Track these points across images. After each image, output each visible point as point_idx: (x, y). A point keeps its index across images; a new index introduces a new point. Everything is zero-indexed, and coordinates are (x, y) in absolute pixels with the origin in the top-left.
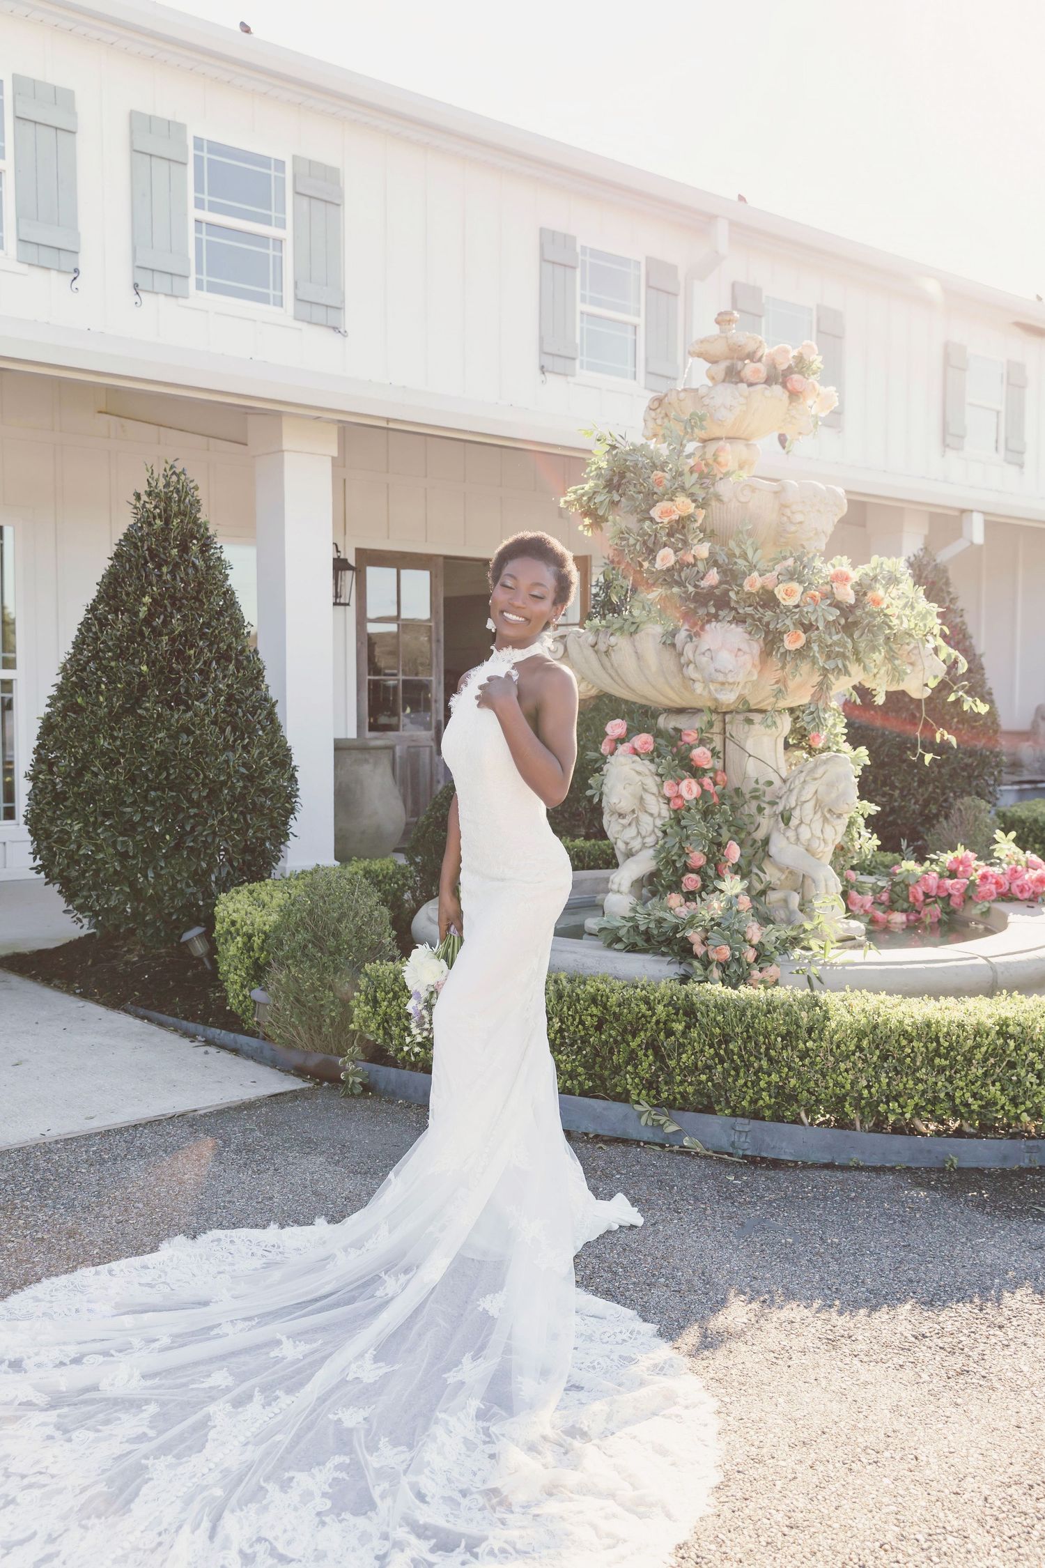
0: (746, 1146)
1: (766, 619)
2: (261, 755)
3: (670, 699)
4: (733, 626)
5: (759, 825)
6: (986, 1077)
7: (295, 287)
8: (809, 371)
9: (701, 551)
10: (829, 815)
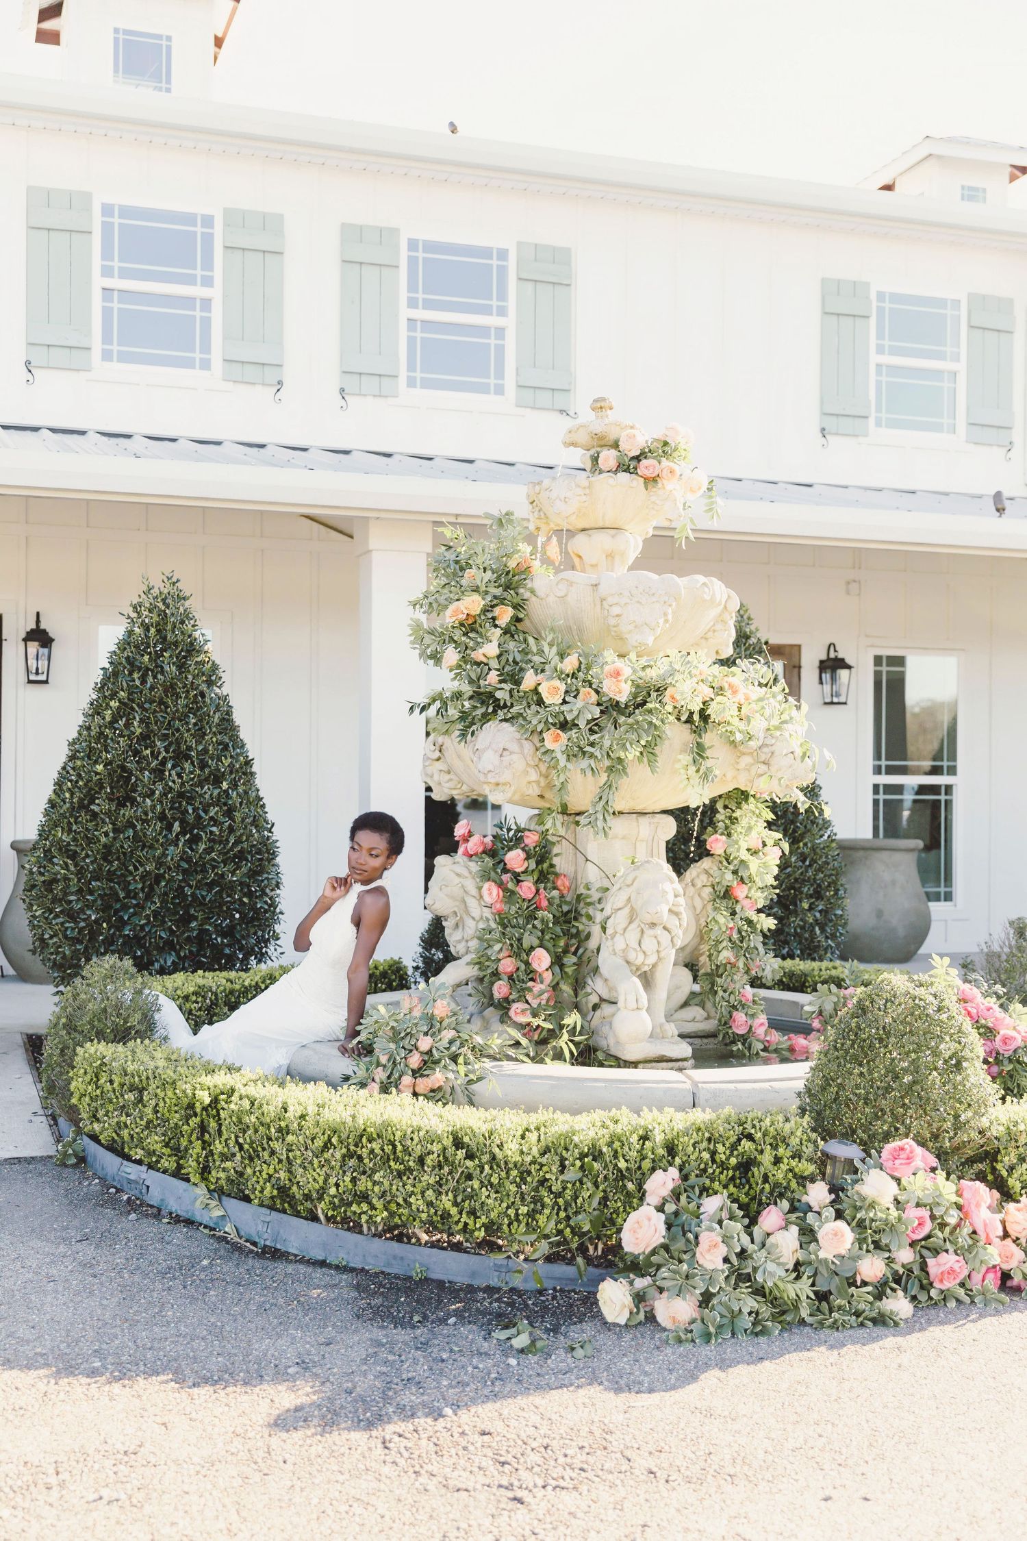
0: (266, 1236)
1: (530, 718)
2: (209, 850)
4: (506, 725)
5: (591, 935)
6: (441, 1186)
7: (517, 374)
8: (675, 454)
9: (491, 649)
10: (642, 925)
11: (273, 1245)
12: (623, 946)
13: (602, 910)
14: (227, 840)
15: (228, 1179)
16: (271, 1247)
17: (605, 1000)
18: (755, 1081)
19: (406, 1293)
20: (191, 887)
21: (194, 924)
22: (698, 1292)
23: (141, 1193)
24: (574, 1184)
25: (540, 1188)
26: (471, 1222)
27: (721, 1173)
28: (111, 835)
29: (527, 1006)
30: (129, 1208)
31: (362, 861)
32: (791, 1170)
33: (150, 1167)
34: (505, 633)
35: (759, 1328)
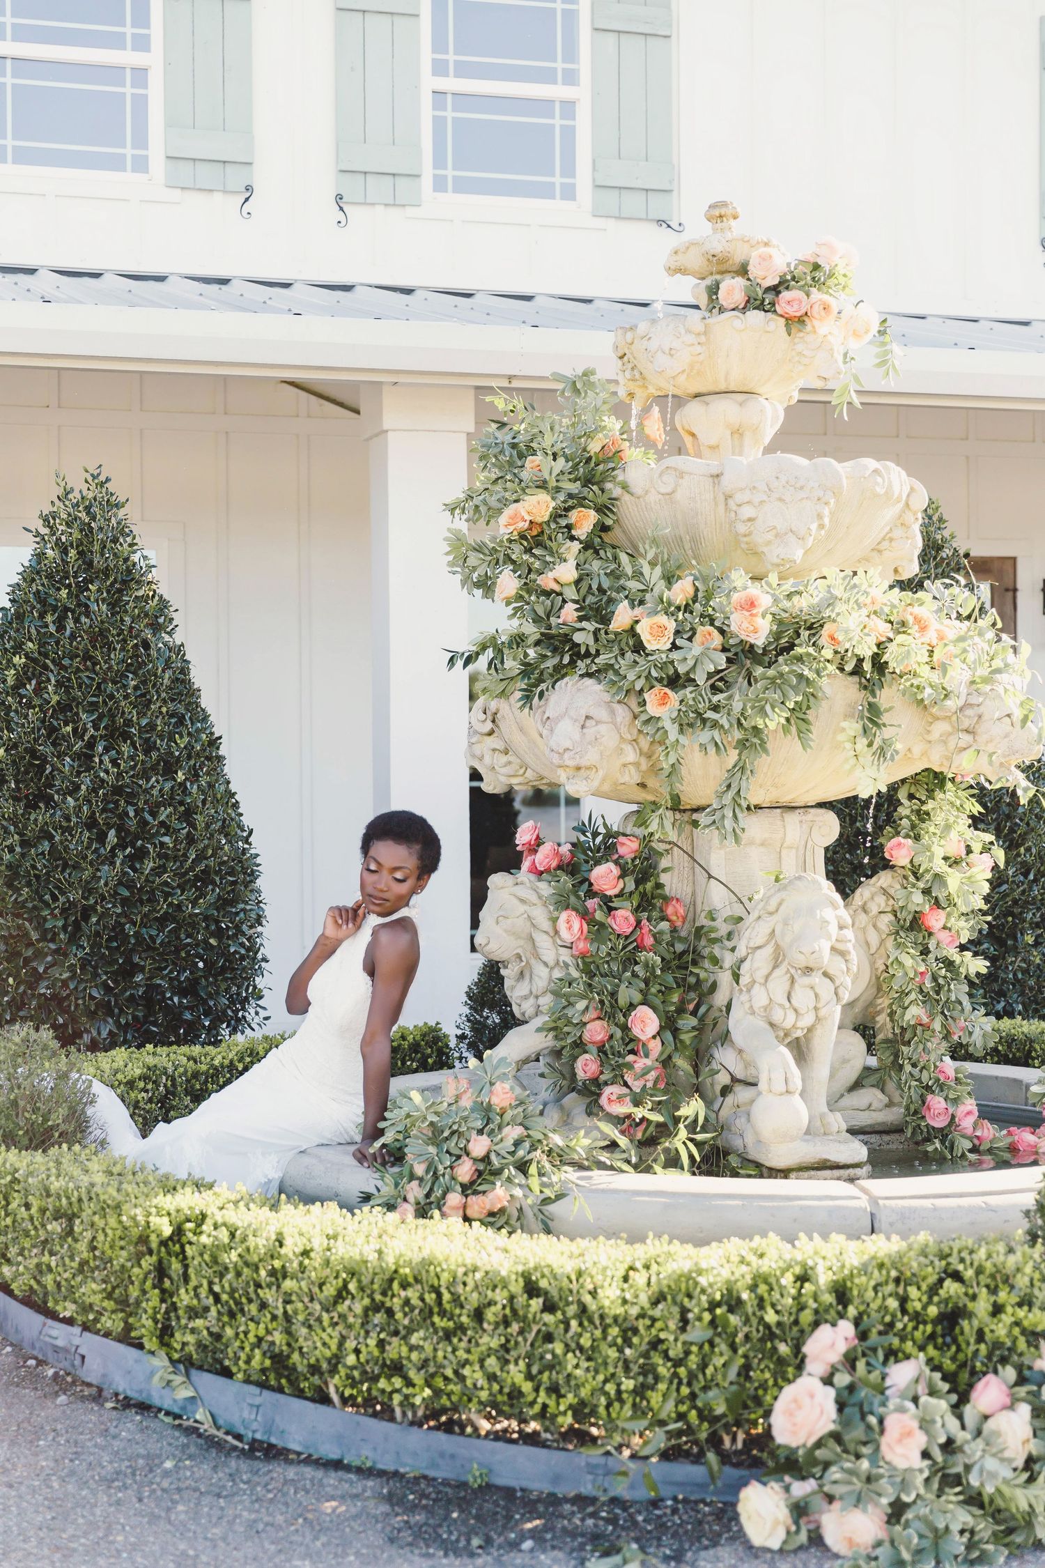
0: (255, 1426)
2: (159, 871)
4: (590, 682)
6: (508, 1351)
7: (594, 169)
8: (830, 282)
9: (566, 572)
10: (793, 971)
11: (265, 1438)
12: (765, 1002)
13: (733, 950)
14: (185, 855)
15: (200, 1345)
16: (261, 1442)
17: (739, 1081)
18: (961, 1195)
19: (460, 1506)
20: (134, 924)
21: (139, 978)
22: (885, 1501)
23: (73, 1366)
24: (701, 1347)
25: (652, 1353)
26: (552, 1403)
27: (916, 1328)
28: (18, 849)
29: (625, 1090)
30: (57, 1388)
31: (382, 886)
32: (1017, 1324)
33: (86, 1327)
34: (585, 548)
35: (975, 1554)
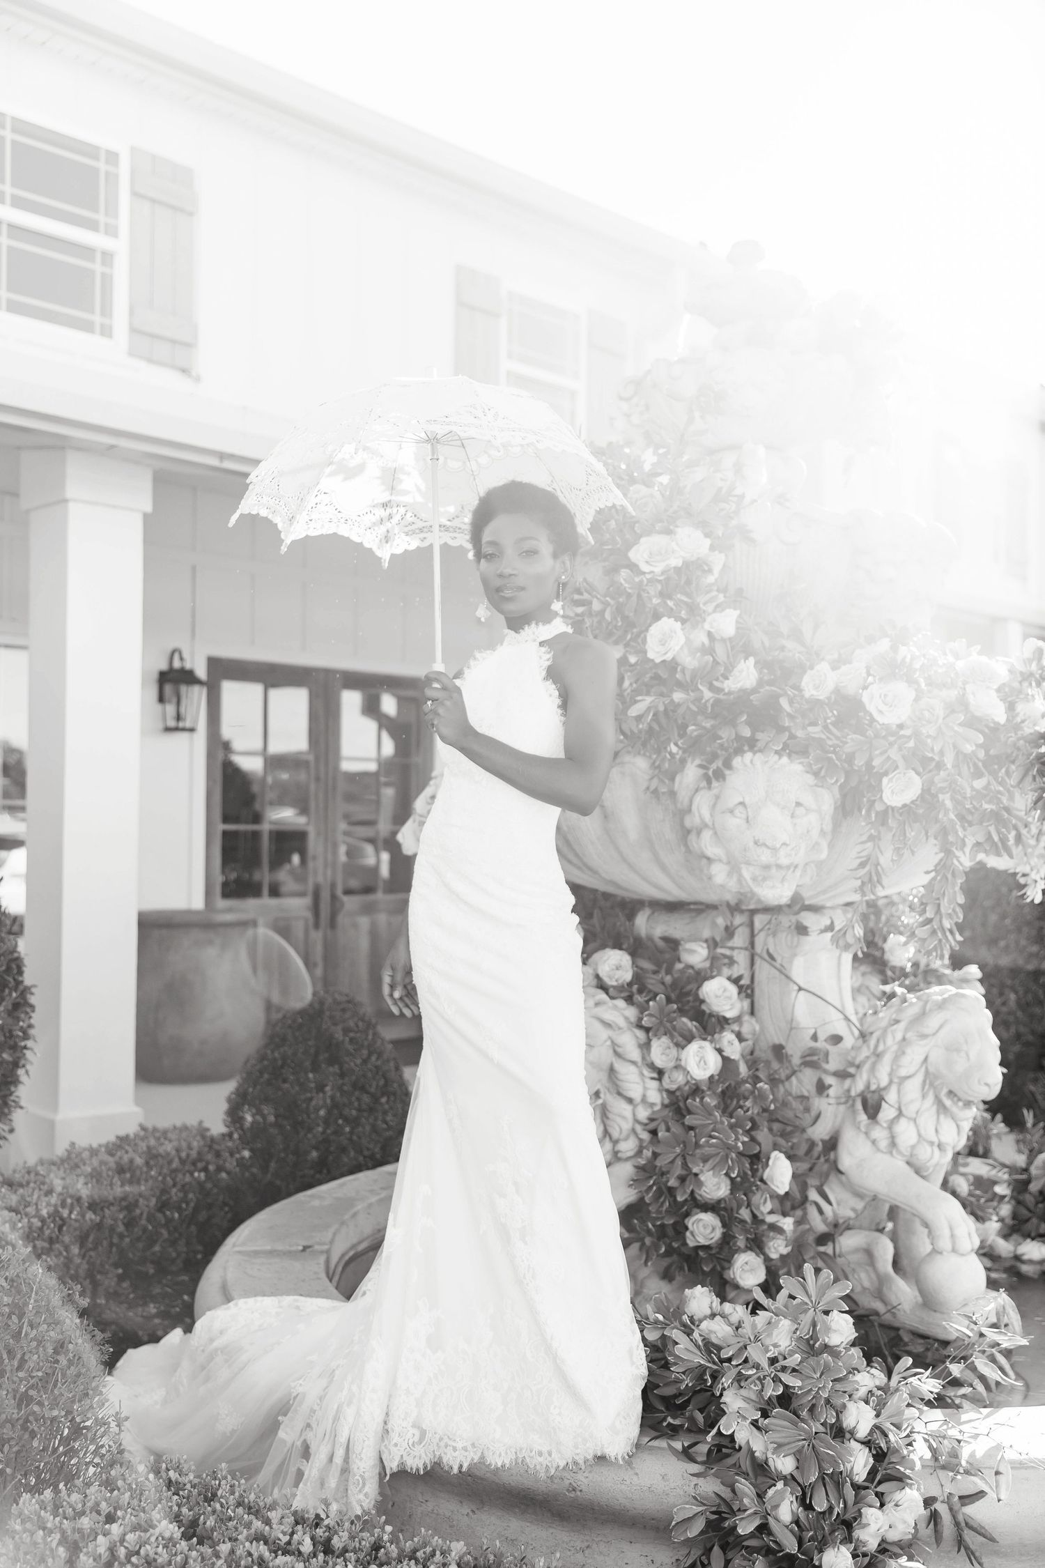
1: (848, 748)
3: (656, 886)
4: (785, 759)
5: (818, 1116)
7: (129, 314)
